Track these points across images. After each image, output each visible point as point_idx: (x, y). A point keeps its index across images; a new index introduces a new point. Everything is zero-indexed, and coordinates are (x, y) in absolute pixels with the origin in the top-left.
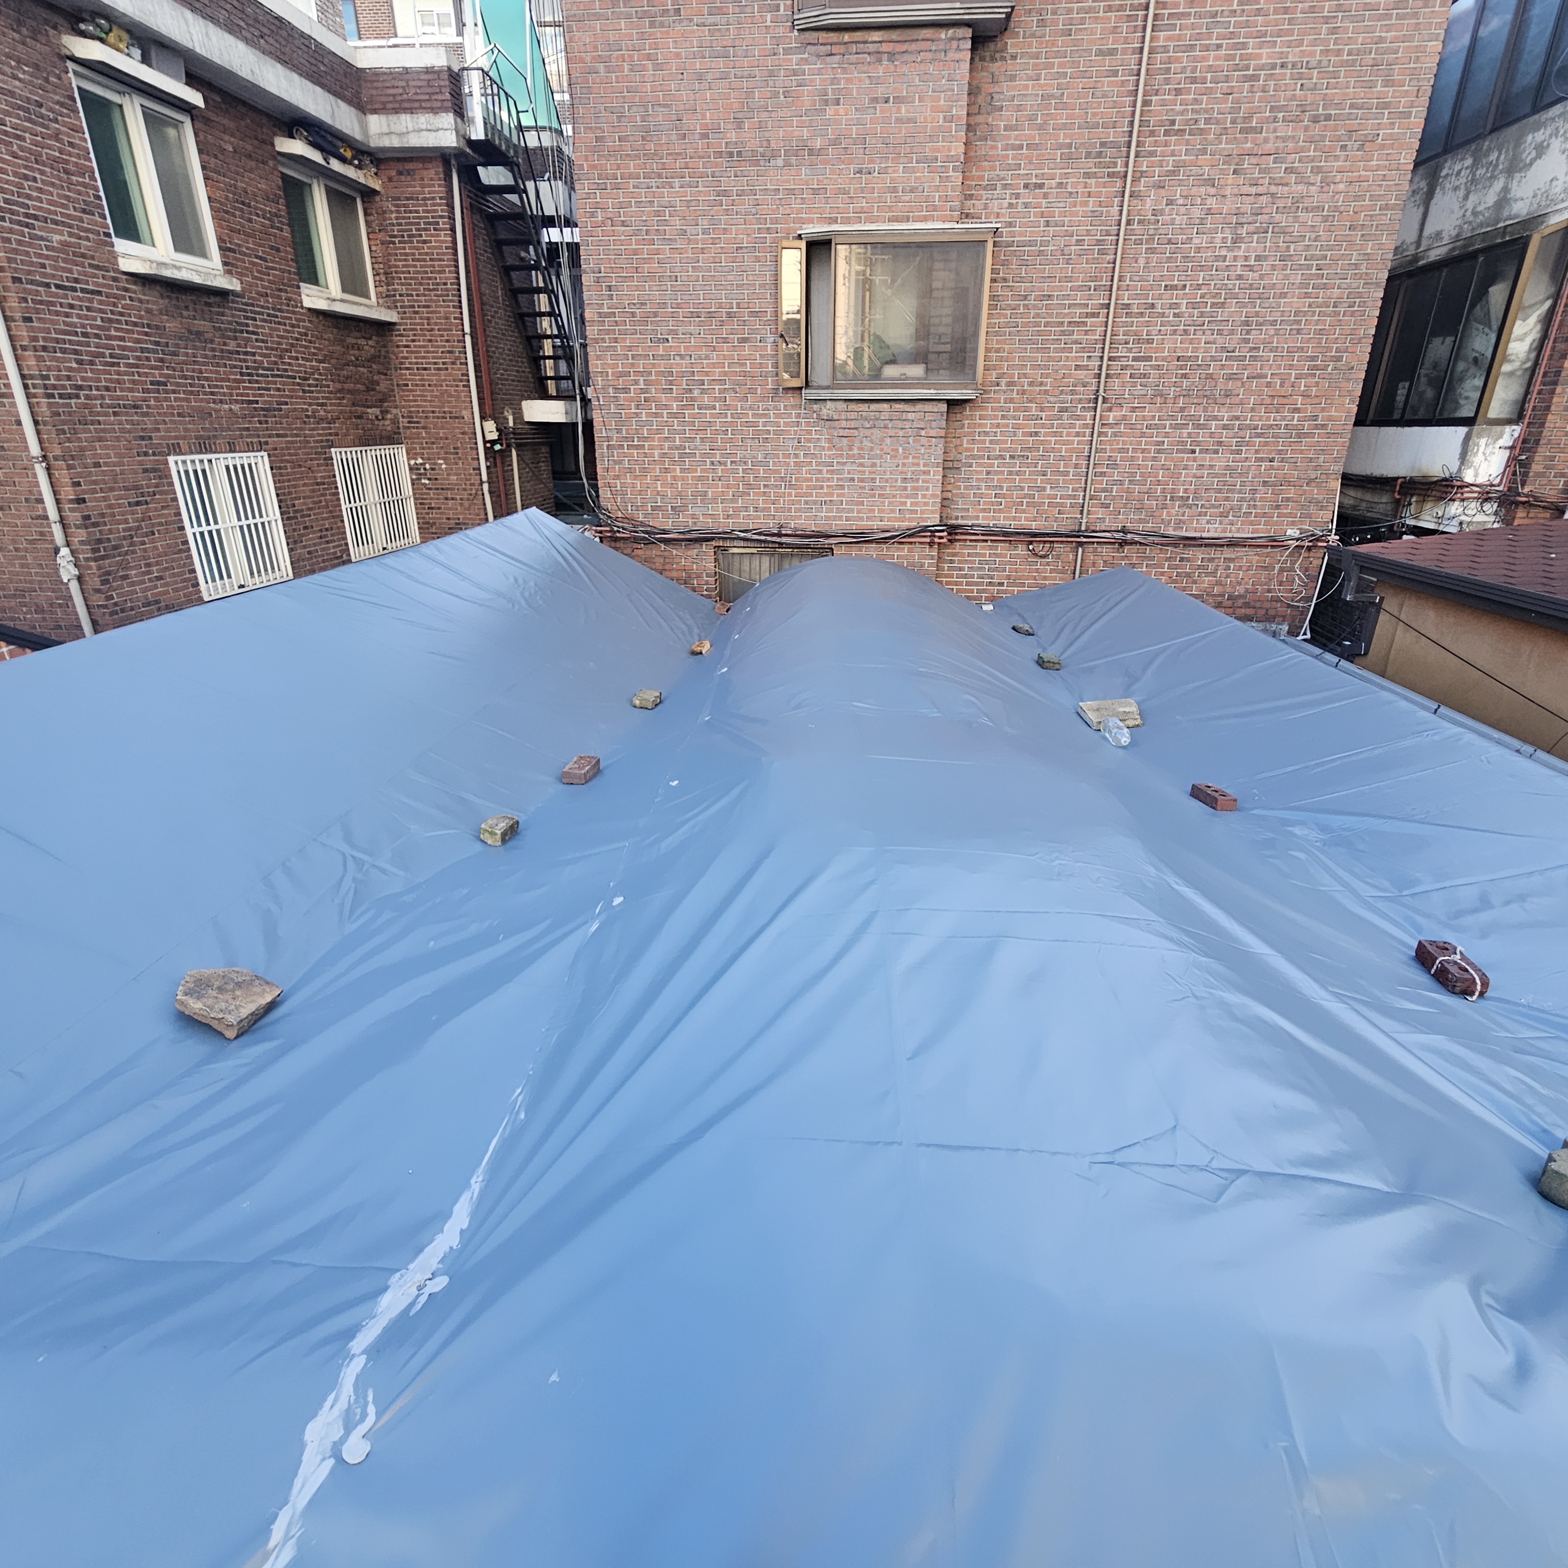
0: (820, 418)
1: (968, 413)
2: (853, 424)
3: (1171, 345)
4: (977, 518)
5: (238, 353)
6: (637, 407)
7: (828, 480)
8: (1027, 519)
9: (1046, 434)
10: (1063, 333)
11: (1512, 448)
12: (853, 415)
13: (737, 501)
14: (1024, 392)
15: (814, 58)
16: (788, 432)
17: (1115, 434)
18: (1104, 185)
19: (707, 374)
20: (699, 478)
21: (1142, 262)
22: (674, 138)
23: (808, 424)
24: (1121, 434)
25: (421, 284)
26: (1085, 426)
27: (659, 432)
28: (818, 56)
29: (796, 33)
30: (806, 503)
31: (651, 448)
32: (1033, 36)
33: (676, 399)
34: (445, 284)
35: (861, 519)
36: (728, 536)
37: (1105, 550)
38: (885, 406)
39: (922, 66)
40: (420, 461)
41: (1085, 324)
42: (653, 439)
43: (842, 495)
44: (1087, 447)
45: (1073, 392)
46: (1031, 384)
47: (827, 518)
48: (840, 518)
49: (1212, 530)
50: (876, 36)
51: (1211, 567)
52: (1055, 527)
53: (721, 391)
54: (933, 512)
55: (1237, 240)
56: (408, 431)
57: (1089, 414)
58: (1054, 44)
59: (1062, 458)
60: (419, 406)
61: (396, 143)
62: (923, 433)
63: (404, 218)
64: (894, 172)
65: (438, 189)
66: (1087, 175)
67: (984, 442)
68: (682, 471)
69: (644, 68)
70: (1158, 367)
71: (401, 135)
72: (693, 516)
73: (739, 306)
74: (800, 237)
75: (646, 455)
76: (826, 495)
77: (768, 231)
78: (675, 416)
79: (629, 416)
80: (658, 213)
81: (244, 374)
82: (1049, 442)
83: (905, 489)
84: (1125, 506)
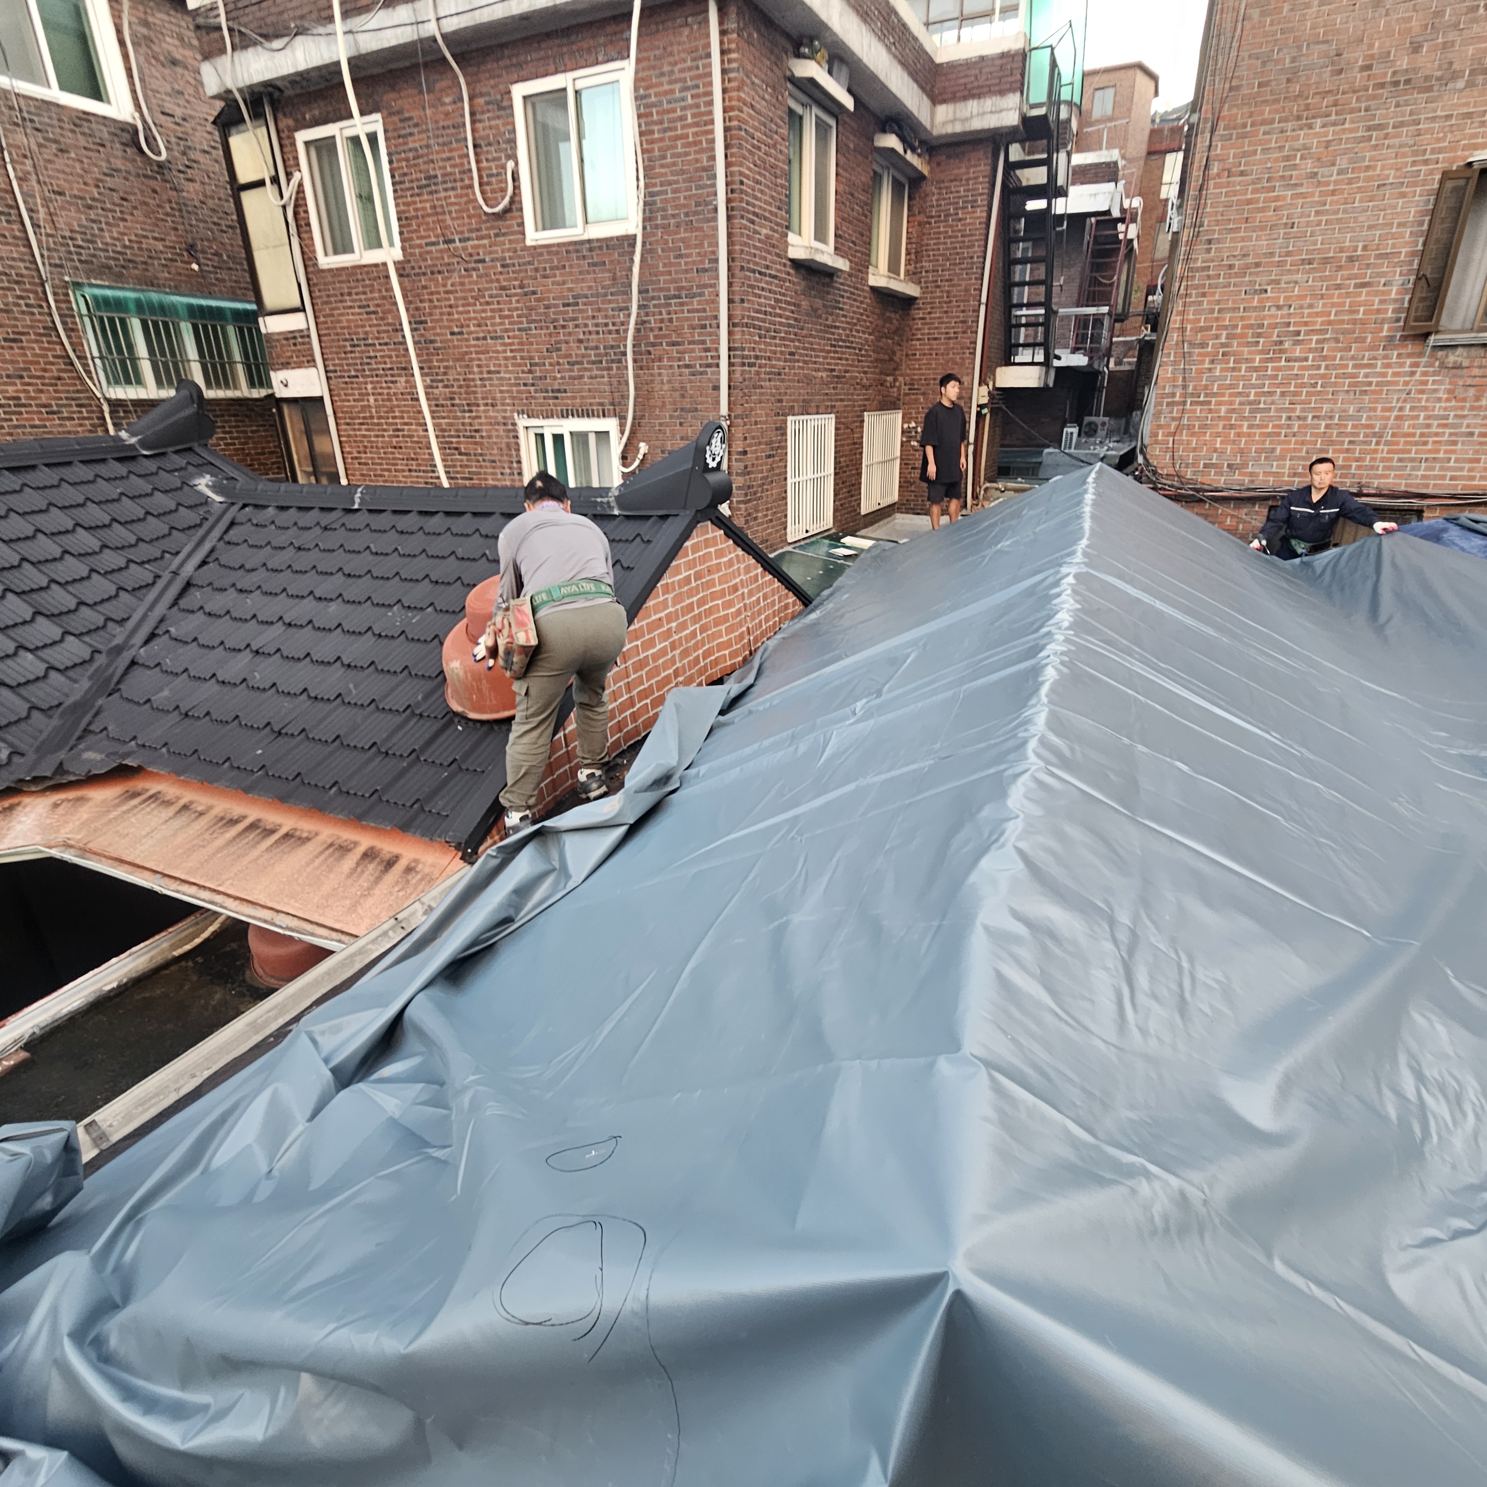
0: (1443, 366)
5: (832, 327)
6: (1212, 362)
7: (1437, 434)
16: (1397, 383)
20: (1269, 435)
22: (1328, 74)
23: (1425, 373)
25: (948, 260)
27: (1231, 386)
30: (1400, 460)
31: (1219, 403)
33: (1261, 352)
34: (972, 258)
35: (1473, 478)
40: (913, 425)
42: (1223, 395)
43: (1453, 452)
47: (1425, 477)
48: (1443, 477)
53: (1318, 342)
56: (907, 398)
60: (923, 374)
61: (958, 128)
63: (944, 199)
65: (984, 168)
68: (1250, 427)
71: (966, 120)
72: (1251, 474)
73: (1365, 248)
74: (1470, 164)
75: (1210, 411)
76: (1429, 451)
77: (1426, 162)
78: (1256, 369)
79: (1200, 372)
80: (1287, 158)
81: (832, 346)
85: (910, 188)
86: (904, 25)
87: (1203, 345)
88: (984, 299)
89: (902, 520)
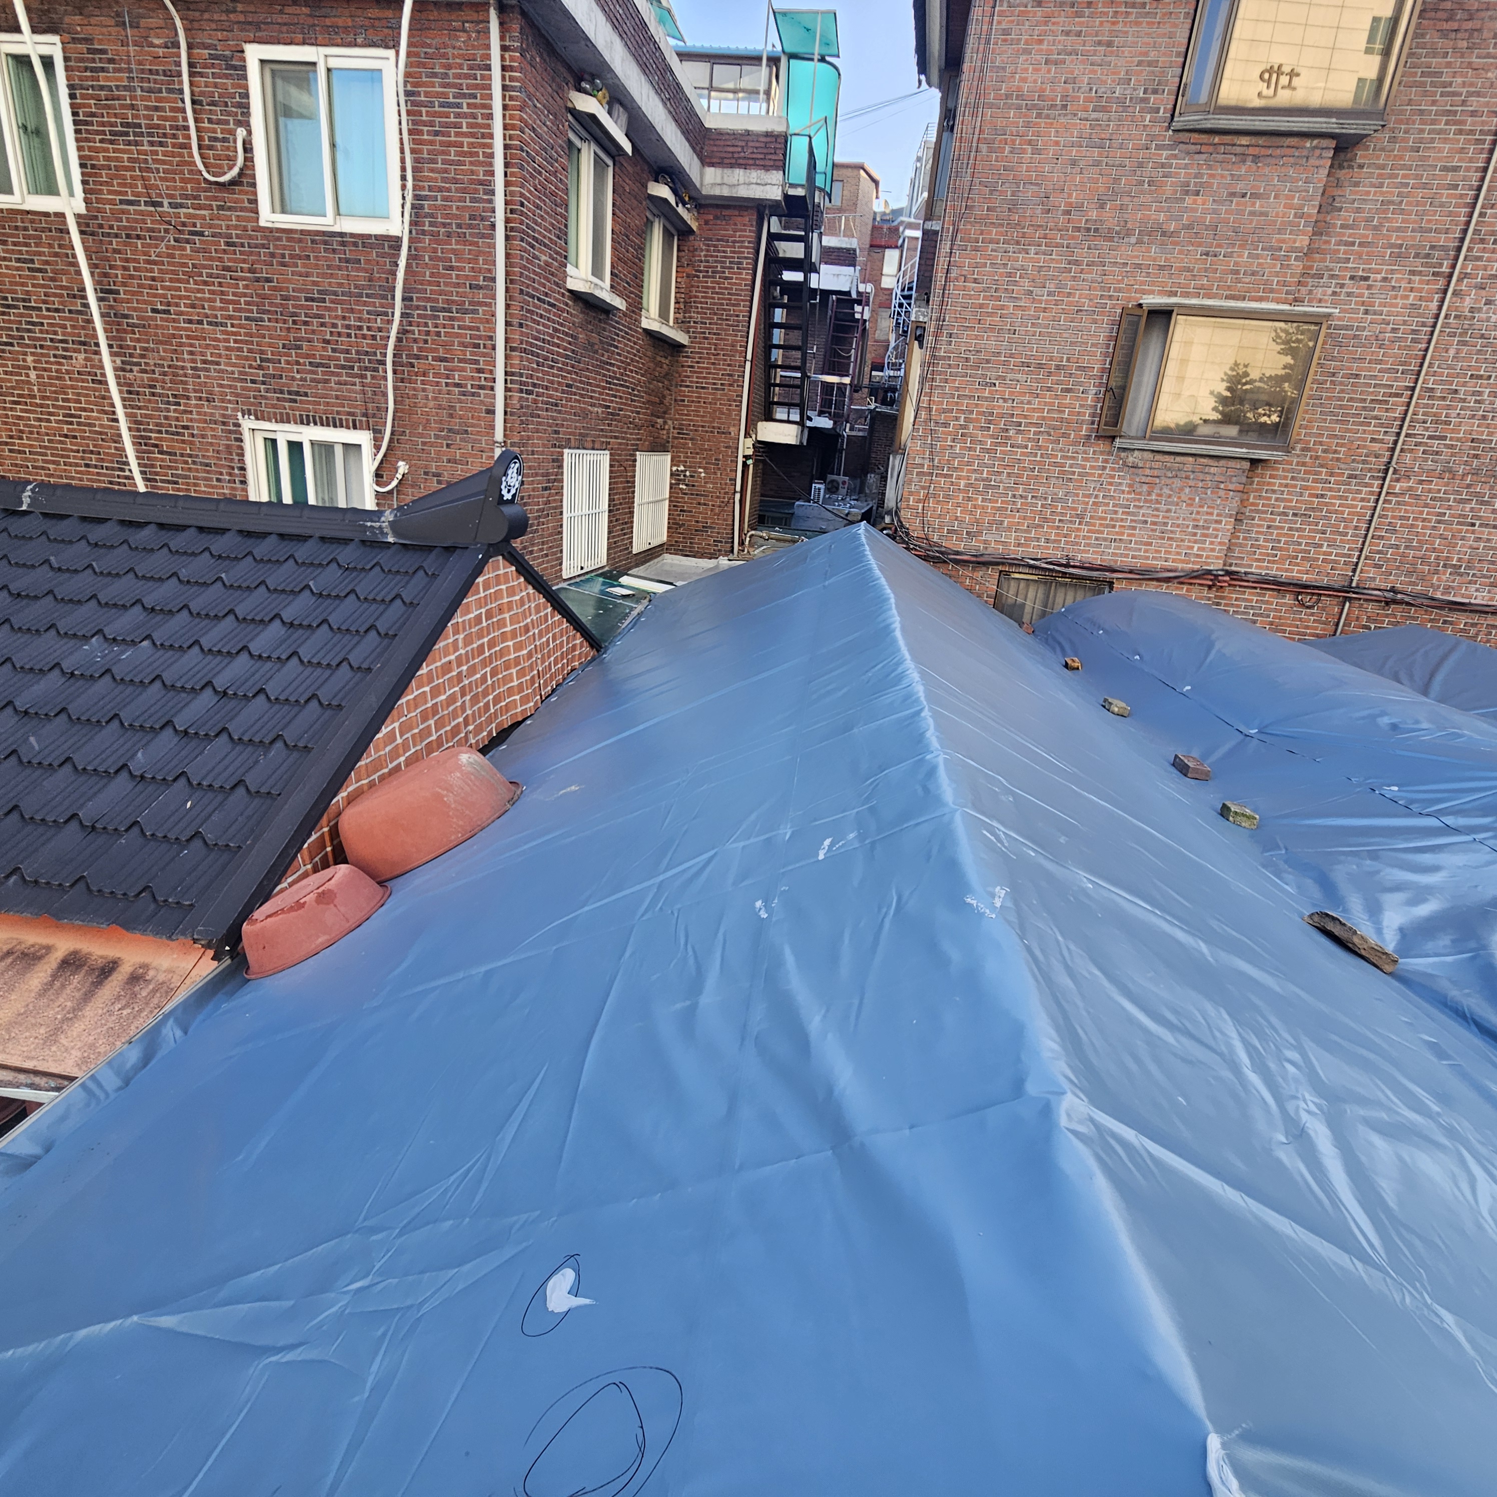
0: (1125, 464)
1: (1259, 471)
2: (1156, 473)
3: (1470, 427)
4: (1251, 566)
5: (607, 363)
6: (953, 440)
7: (1122, 520)
8: (1299, 572)
9: (1332, 497)
10: (1364, 408)
12: (1157, 465)
13: (1030, 532)
14: (1317, 458)
15: (1183, 155)
16: (1093, 475)
17: (1398, 503)
18: (1428, 282)
19: (1025, 417)
20: (998, 509)
21: (1452, 352)
22: (1039, 211)
23: (1113, 469)
24: (1405, 504)
25: (715, 314)
26: (1372, 493)
27: (969, 464)
28: (1188, 153)
29: (1171, 132)
30: (1097, 539)
31: (959, 478)
32: (1383, 149)
33: (992, 436)
34: (738, 316)
35: (1147, 558)
36: (1018, 563)
37: (1370, 607)
38: (1191, 459)
39: (1283, 169)
40: (682, 468)
41: (1387, 402)
42: (962, 470)
43: (1133, 535)
44: (1369, 512)
45: (1364, 462)
46: (1324, 451)
47: (1114, 555)
48: (1127, 556)
49: (1480, 598)
50: (1245, 140)
51: (1473, 631)
52: (1325, 581)
53: (1035, 433)
54: (1217, 558)
56: (676, 441)
57: (1377, 483)
58: (1401, 158)
59: (1344, 520)
60: (691, 420)
61: (726, 192)
62: (1222, 486)
63: (712, 256)
64: (1239, 256)
65: (750, 234)
66: (1413, 273)
67: (1269, 499)
68: (984, 500)
69: (1024, 151)
70: (1452, 447)
71: (734, 186)
72: (985, 542)
73: (1068, 360)
74: (1140, 305)
75: (952, 483)
76: (1117, 533)
77: (1110, 297)
78: (988, 451)
79: (943, 448)
80: (1010, 275)
81: (607, 382)
82: (1334, 505)
83: (1195, 534)
84: (1398, 568)
85: (679, 240)
86: (678, 84)
87: (946, 425)
88: (749, 357)
89: (669, 559)
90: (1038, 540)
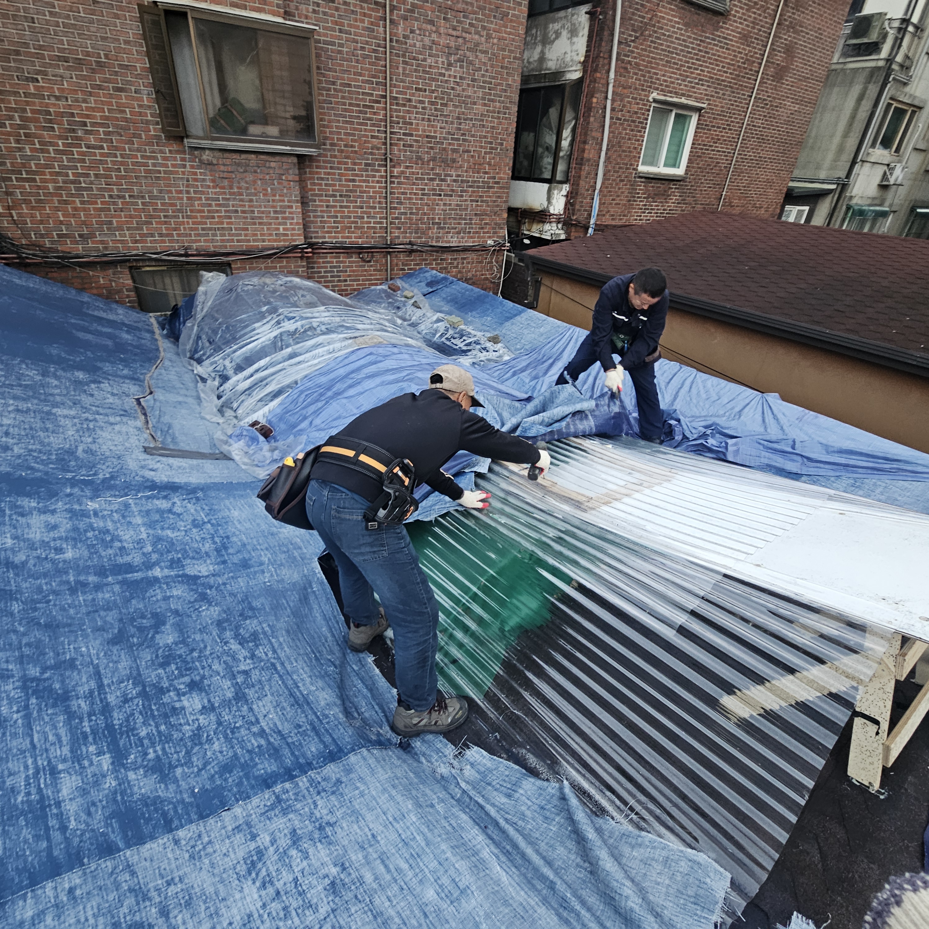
0: (201, 161)
1: (307, 163)
2: (229, 169)
7: (217, 211)
8: (355, 238)
9: (360, 181)
10: (360, 112)
11: (567, 196)
12: (228, 162)
14: (342, 151)
16: (177, 172)
17: (399, 183)
18: (373, 10)
23: (192, 167)
24: (402, 183)
26: (382, 177)
27: (48, 166)
30: (203, 229)
31: (44, 181)
35: (249, 241)
36: (143, 258)
37: (402, 256)
38: (253, 156)
41: (372, 107)
42: (44, 173)
43: (231, 223)
44: (384, 191)
45: (372, 154)
46: (346, 146)
47: (222, 241)
48: (232, 241)
49: (454, 241)
51: (455, 262)
52: (373, 243)
53: (105, 133)
54: (299, 235)
55: (450, 64)
57: (383, 169)
59: (371, 197)
62: (284, 178)
68: (82, 203)
70: (417, 141)
73: (107, 56)
74: (155, 4)
76: (218, 223)
78: (63, 152)
79: (11, 150)
82: (362, 186)
83: (277, 218)
84: (409, 228)
90: (152, 235)
